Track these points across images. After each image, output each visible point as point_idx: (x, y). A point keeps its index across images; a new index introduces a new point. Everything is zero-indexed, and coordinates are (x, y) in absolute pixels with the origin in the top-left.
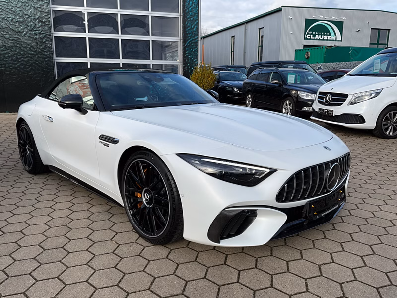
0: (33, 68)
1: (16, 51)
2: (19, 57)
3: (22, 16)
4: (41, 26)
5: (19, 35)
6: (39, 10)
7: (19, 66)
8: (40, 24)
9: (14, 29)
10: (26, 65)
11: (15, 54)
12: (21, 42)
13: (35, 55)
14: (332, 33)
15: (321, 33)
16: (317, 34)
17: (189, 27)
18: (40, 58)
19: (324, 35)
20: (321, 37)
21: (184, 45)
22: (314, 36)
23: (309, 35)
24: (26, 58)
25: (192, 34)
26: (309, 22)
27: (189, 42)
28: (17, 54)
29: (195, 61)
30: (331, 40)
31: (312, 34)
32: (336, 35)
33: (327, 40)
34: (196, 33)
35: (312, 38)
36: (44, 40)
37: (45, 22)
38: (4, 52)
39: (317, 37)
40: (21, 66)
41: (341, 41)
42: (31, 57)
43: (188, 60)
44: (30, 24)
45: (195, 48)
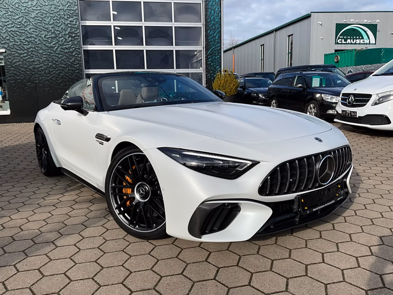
0: (64, 80)
1: (48, 65)
2: (51, 70)
3: (54, 32)
4: (71, 41)
5: (51, 50)
6: (69, 25)
7: (51, 79)
8: (70, 39)
9: (47, 45)
10: (57, 77)
11: (47, 68)
12: (53, 56)
13: (66, 68)
14: (365, 37)
15: (353, 37)
16: (349, 39)
17: (211, 35)
18: (70, 70)
19: (356, 39)
20: (353, 41)
21: (207, 53)
22: (346, 40)
23: (341, 40)
24: (57, 71)
25: (215, 42)
26: (339, 27)
27: (212, 50)
28: (49, 67)
29: (218, 68)
30: (364, 44)
31: (343, 38)
32: (369, 38)
33: (360, 44)
34: (218, 41)
35: (343, 42)
36: (74, 54)
37: (75, 36)
38: (37, 66)
39: (349, 41)
40: (53, 79)
41: (375, 44)
42: (62, 70)
43: (211, 67)
44: (61, 39)
45: (217, 55)
